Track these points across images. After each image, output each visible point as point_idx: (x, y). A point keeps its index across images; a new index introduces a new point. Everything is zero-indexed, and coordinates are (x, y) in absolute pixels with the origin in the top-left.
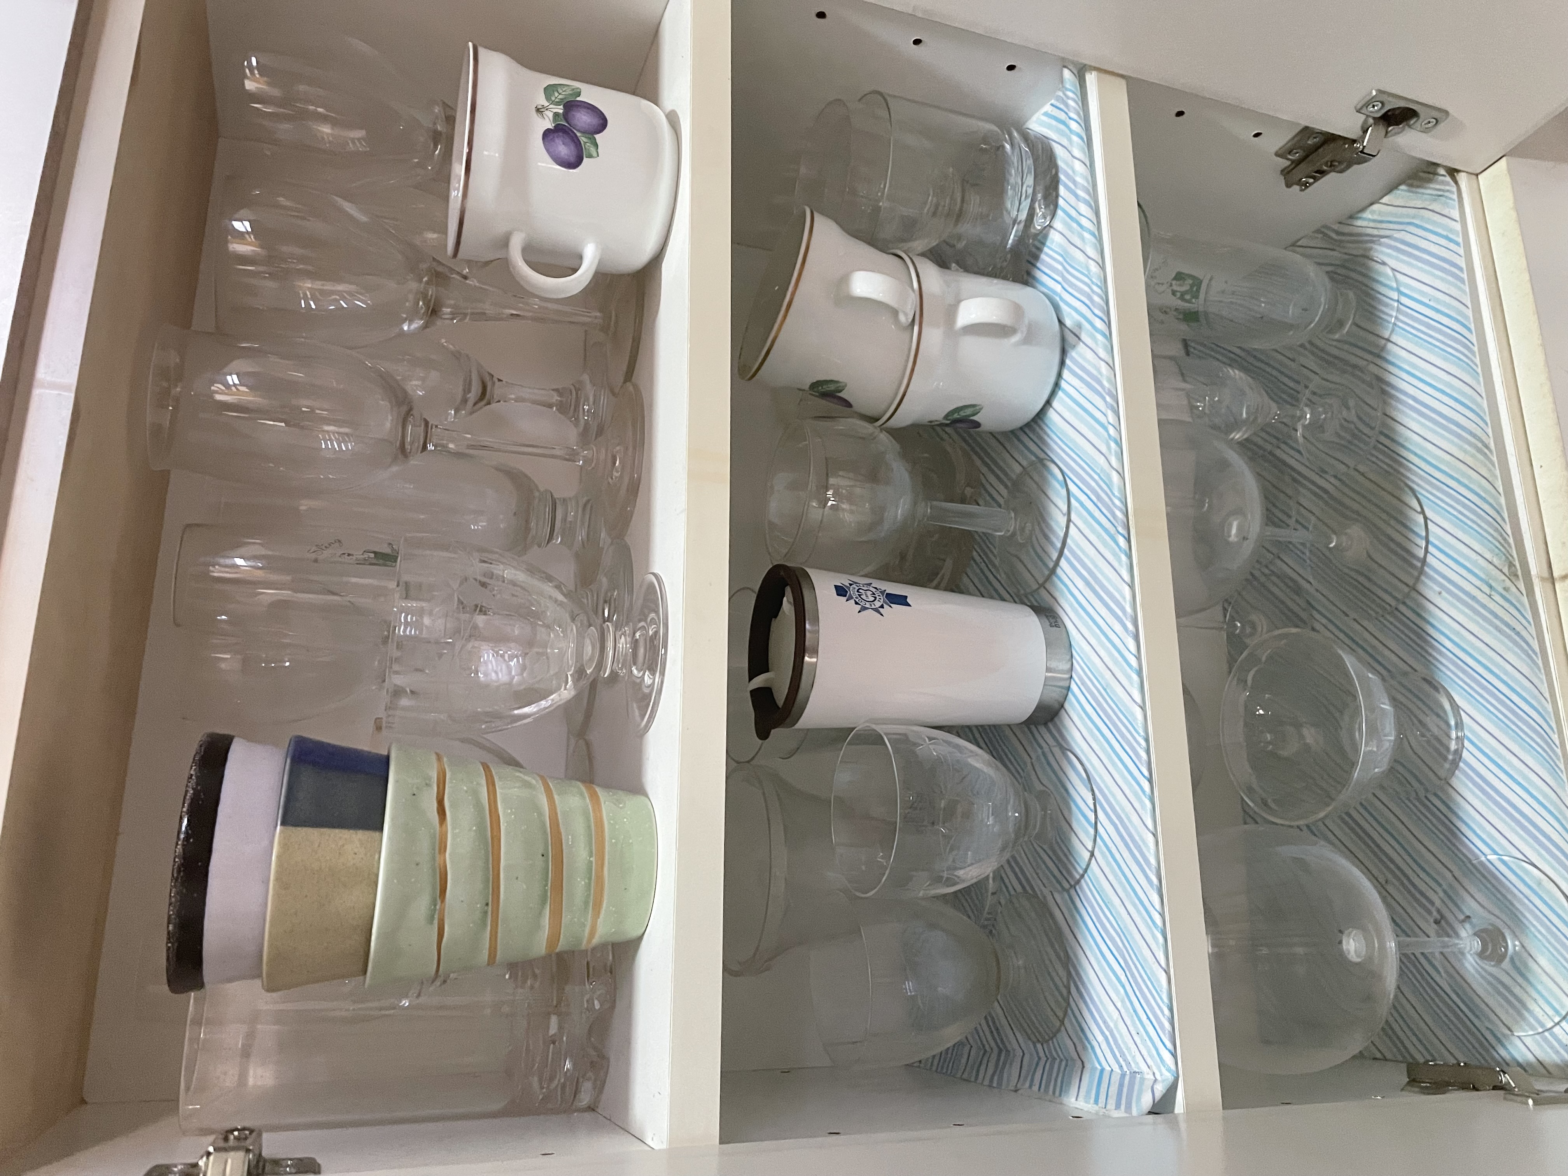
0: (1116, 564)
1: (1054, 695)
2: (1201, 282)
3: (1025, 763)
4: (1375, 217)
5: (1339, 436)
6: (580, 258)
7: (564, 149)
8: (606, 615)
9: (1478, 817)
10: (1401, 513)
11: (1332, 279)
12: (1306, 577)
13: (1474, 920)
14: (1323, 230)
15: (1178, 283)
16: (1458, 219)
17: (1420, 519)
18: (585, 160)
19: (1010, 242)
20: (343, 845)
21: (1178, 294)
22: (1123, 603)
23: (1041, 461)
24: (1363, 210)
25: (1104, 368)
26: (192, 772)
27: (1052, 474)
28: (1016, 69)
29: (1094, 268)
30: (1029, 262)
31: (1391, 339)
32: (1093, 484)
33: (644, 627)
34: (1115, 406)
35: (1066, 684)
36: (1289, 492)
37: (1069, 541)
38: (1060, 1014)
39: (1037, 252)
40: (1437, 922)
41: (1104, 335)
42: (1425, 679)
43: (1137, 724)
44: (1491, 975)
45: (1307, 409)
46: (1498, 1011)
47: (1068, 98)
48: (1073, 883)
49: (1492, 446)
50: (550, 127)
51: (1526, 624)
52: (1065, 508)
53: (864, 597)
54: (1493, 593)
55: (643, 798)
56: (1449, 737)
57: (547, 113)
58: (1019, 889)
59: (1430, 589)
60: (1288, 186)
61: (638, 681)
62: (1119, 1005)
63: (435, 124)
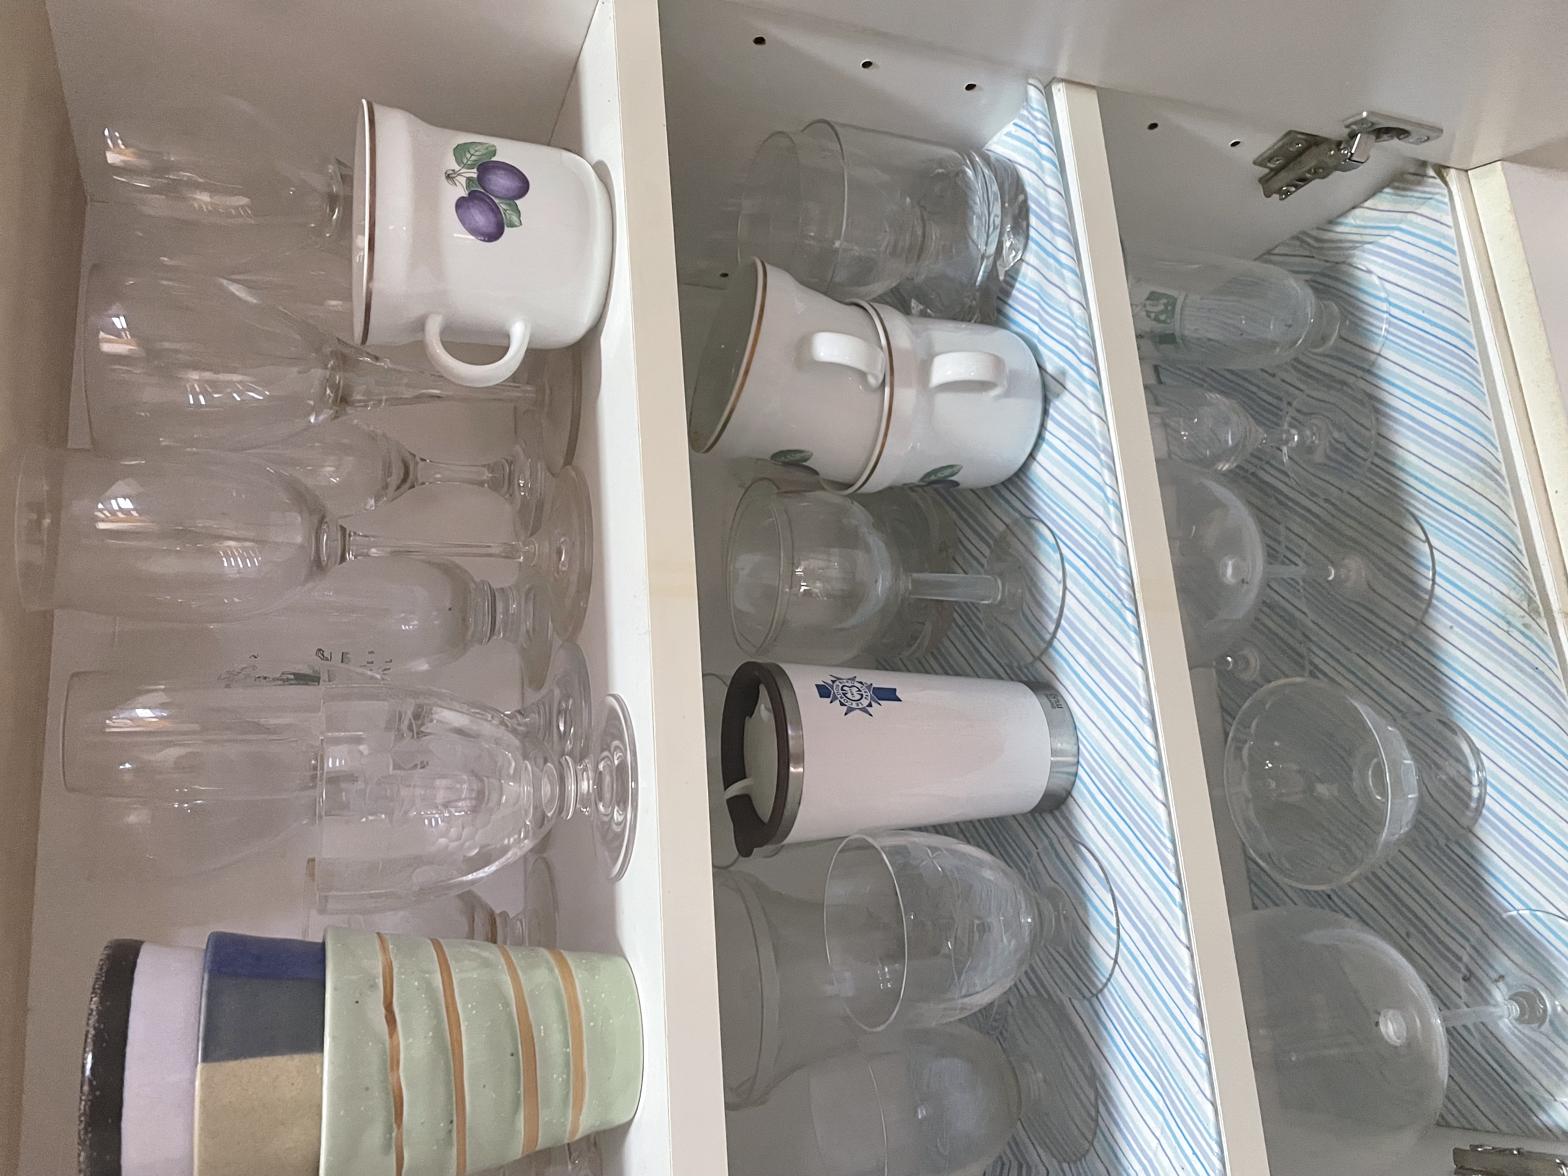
0: (1124, 642)
1: (1061, 781)
2: (1176, 299)
3: (1030, 853)
4: (1359, 222)
5: (1330, 459)
6: (508, 337)
7: (481, 218)
8: (562, 728)
9: (1505, 867)
10: (1405, 542)
11: (1315, 290)
12: (1300, 607)
13: (1509, 979)
14: (1300, 236)
15: (1151, 302)
16: (1451, 224)
17: (1426, 548)
18: (507, 229)
19: (979, 278)
20: (278, 1077)
21: (1153, 315)
22: (1136, 687)
23: (1027, 519)
24: (1344, 214)
25: (1095, 421)
26: (93, 1007)
27: (1042, 536)
28: (976, 89)
29: (1076, 309)
30: (999, 298)
31: (1382, 353)
32: (1090, 549)
33: (607, 757)
34: (1111, 463)
35: (1072, 770)
36: (1277, 515)
37: (1065, 611)
38: (1090, 1138)
39: (1009, 288)
40: (1465, 979)
41: (1093, 385)
42: (1440, 721)
43: (1161, 822)
44: (1529, 1038)
45: (1293, 431)
46: (1539, 1075)
47: (1036, 118)
48: (1095, 992)
49: (1504, 472)
50: (465, 195)
51: (1551, 665)
52: (1060, 575)
53: (849, 695)
54: (1511, 629)
55: (621, 960)
56: (1471, 783)
57: (459, 178)
58: (1032, 992)
59: (1441, 623)
60: (1268, 196)
61: (606, 819)
62: (1158, 1134)
63: (330, 185)
